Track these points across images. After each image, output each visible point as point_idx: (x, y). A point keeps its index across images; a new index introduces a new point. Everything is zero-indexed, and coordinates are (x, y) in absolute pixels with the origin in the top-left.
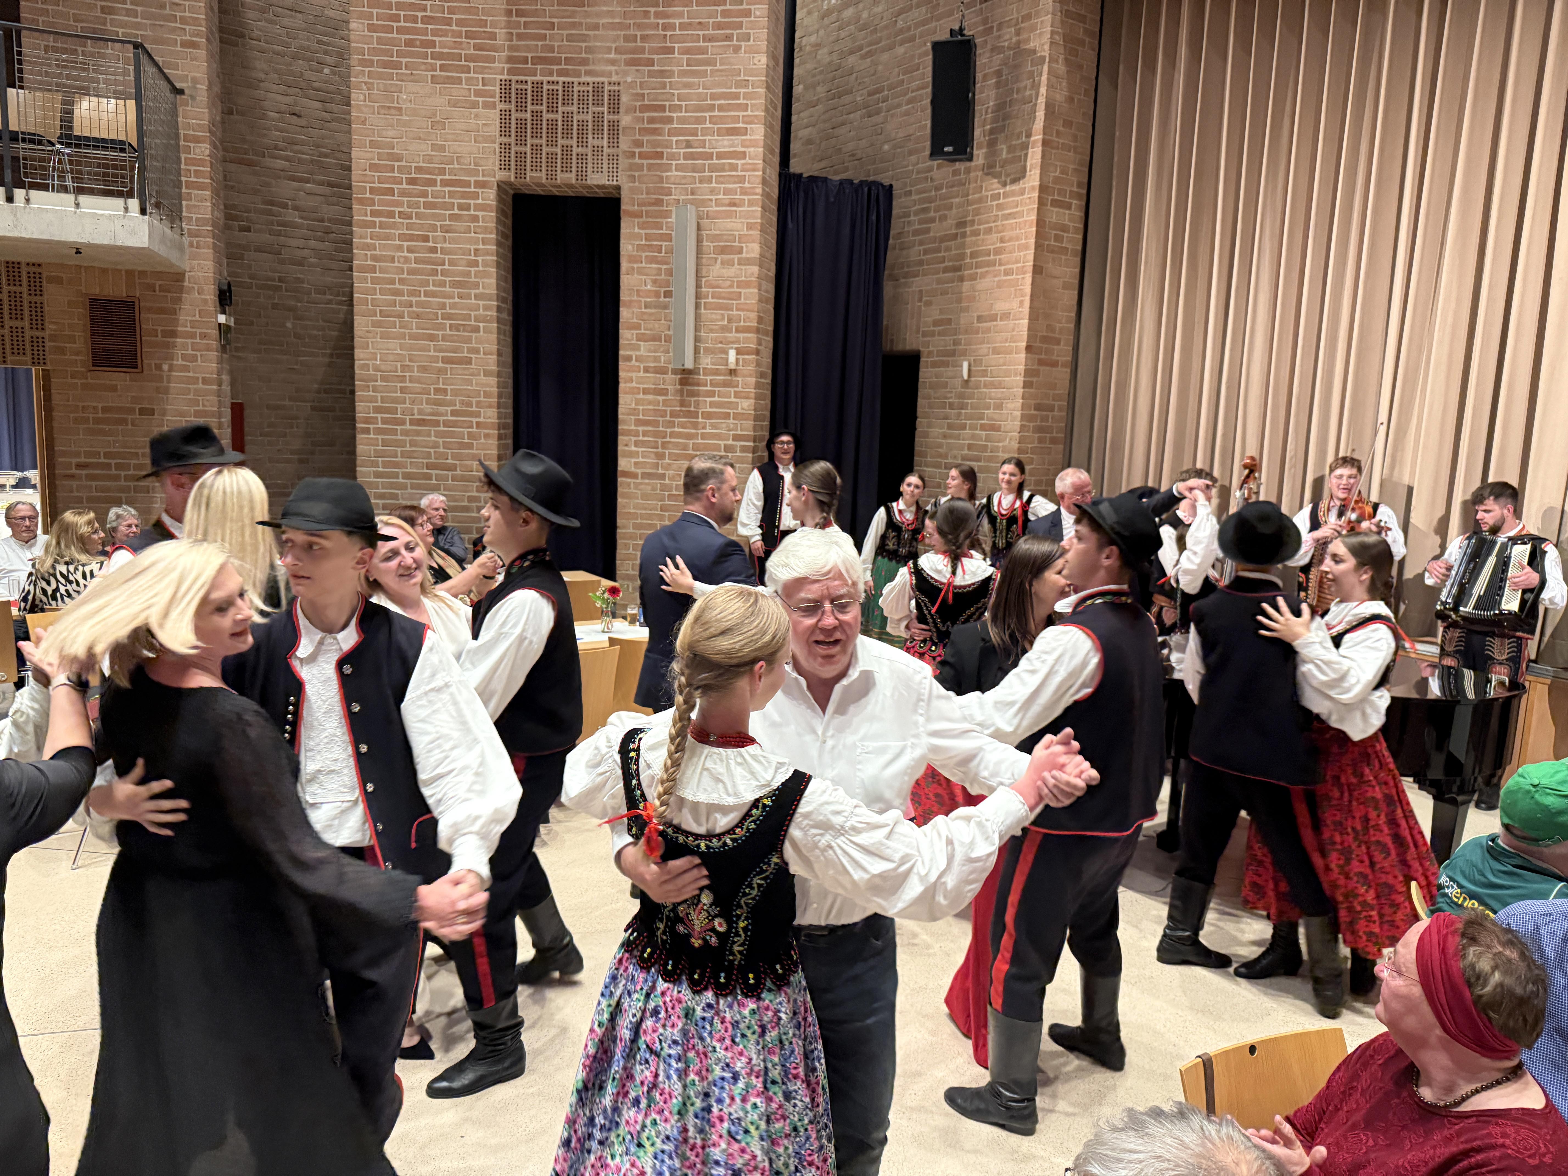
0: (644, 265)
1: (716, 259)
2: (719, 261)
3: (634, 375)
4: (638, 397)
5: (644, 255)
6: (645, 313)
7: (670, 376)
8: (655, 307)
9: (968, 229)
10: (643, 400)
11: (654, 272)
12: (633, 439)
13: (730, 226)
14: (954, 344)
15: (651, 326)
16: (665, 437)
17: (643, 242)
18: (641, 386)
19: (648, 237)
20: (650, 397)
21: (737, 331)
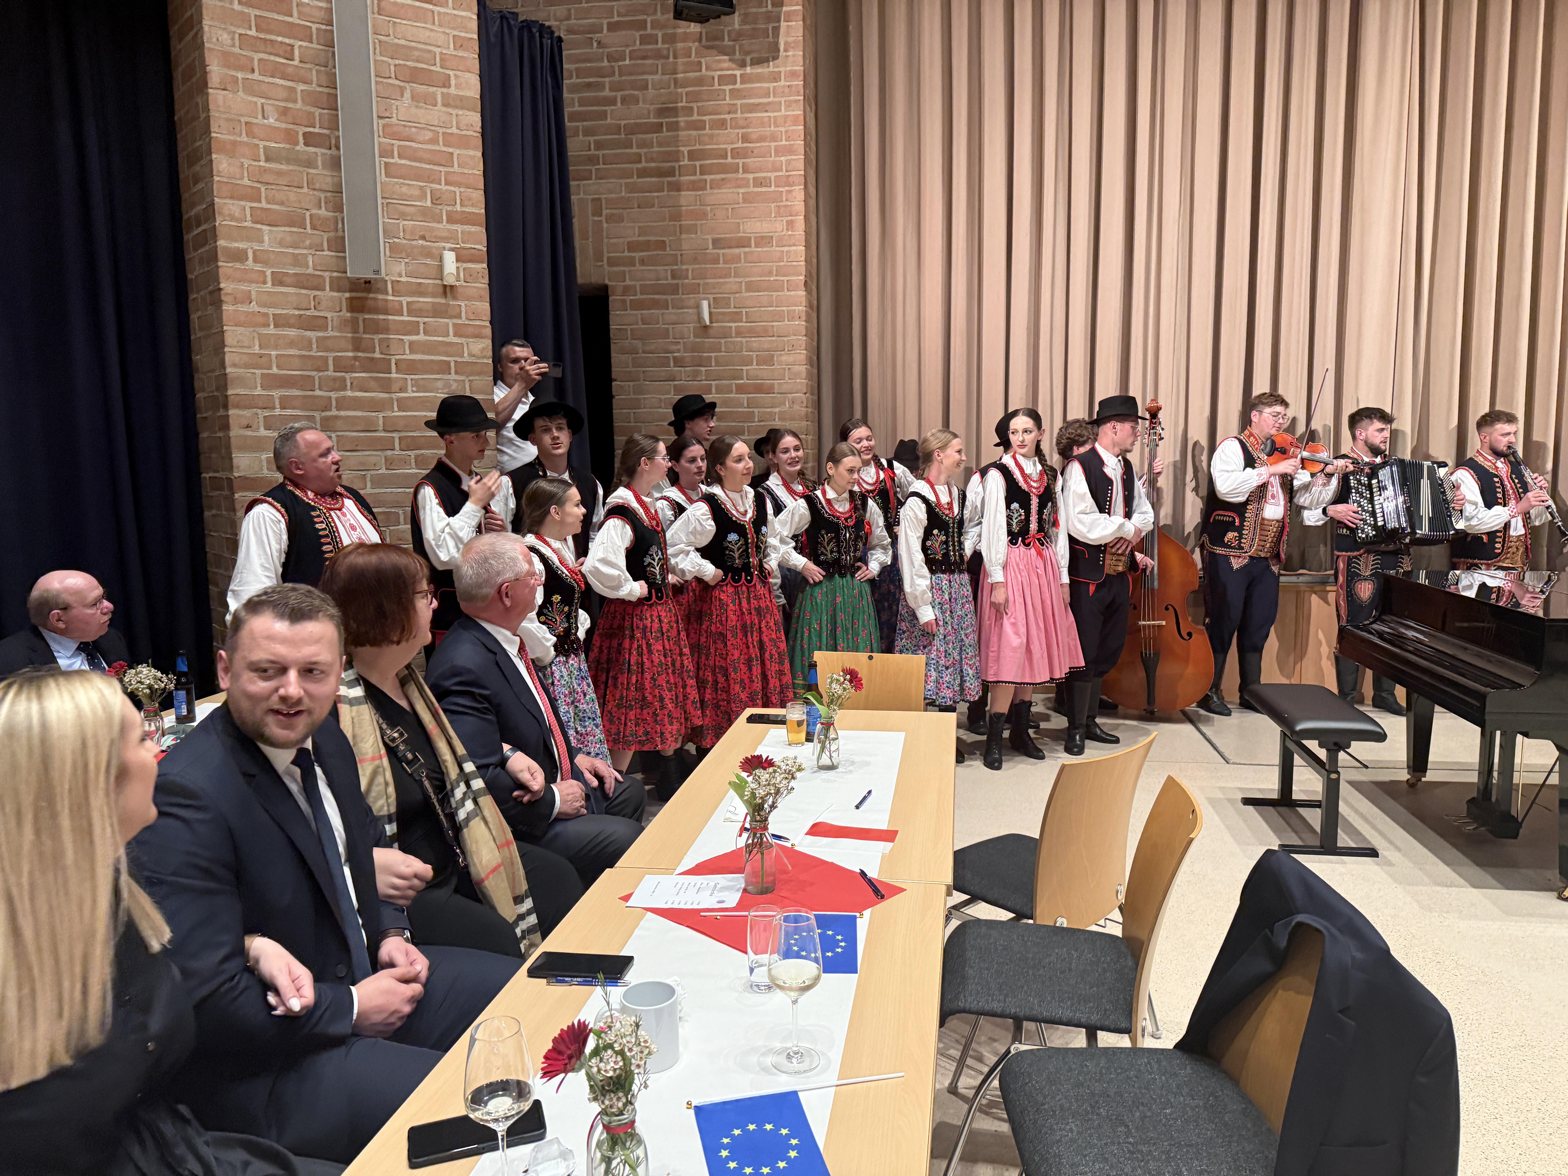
0: (256, 76)
1: (402, 90)
2: (407, 95)
3: (254, 289)
4: (265, 331)
5: (257, 56)
6: (265, 170)
7: (328, 295)
8: (288, 161)
9: (682, 120)
10: (278, 337)
11: (283, 94)
12: (262, 413)
13: (424, 35)
14: (674, 277)
15: (280, 196)
16: (327, 408)
17: (253, 32)
18: (271, 311)
19: (261, 24)
20: (292, 332)
21: (450, 220)
